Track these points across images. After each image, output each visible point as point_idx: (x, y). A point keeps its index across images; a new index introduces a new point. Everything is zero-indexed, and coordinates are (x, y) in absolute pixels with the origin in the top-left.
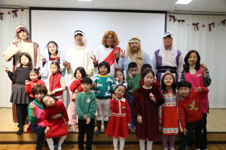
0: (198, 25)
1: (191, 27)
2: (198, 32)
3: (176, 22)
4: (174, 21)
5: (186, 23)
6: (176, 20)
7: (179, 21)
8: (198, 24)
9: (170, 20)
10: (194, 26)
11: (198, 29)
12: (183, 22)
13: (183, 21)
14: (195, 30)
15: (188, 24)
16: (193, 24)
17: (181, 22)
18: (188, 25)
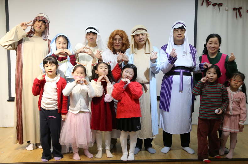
0: (241, 11)
1: (231, 13)
2: (240, 20)
3: (211, 6)
4: (208, 6)
5: (225, 8)
6: (210, 4)
7: (214, 5)
8: (241, 8)
9: (202, 4)
10: (235, 12)
11: (240, 15)
12: (220, 7)
13: (220, 5)
14: (236, 17)
15: (227, 8)
16: (235, 9)
17: (217, 6)
18: (227, 10)
